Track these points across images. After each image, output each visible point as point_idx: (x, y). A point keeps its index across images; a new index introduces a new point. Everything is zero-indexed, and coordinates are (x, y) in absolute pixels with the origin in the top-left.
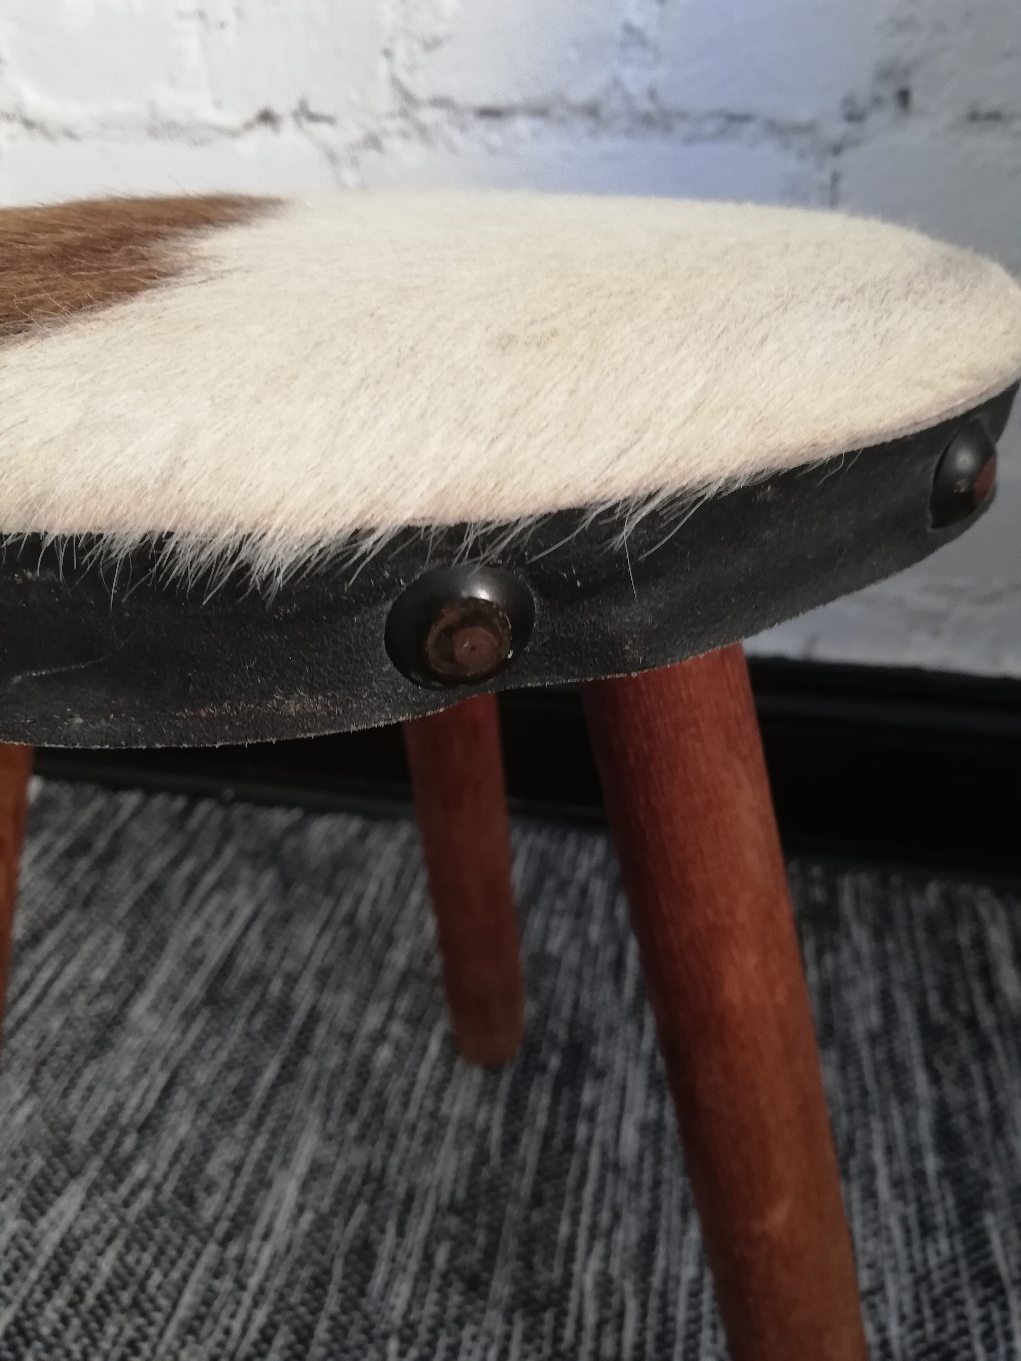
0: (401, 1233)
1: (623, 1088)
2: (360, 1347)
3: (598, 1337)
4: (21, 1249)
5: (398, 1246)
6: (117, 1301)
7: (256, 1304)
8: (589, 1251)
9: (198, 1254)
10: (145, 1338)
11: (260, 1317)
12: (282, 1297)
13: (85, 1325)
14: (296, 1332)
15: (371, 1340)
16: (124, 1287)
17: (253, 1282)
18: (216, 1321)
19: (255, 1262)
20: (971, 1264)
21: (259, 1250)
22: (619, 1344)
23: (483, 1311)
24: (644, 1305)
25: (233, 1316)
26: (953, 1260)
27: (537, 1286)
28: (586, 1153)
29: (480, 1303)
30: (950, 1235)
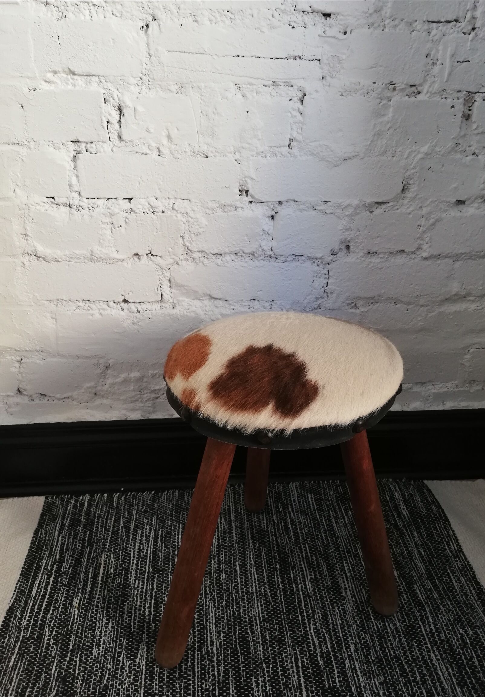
0: (253, 633)
1: (302, 571)
2: (255, 668)
3: (321, 647)
4: (134, 670)
5: (253, 637)
6: (175, 677)
7: (219, 665)
8: (310, 623)
9: (193, 656)
10: (190, 685)
11: (222, 668)
12: (225, 661)
13: (168, 686)
14: (234, 670)
15: (257, 666)
16: (175, 672)
17: (215, 659)
18: (209, 674)
19: (212, 653)
20: (414, 601)
21: (212, 649)
22: (327, 647)
23: (286, 648)
24: (330, 635)
25: (213, 671)
26: (409, 601)
27: (299, 637)
28: (298, 594)
29: (284, 647)
30: (406, 594)
